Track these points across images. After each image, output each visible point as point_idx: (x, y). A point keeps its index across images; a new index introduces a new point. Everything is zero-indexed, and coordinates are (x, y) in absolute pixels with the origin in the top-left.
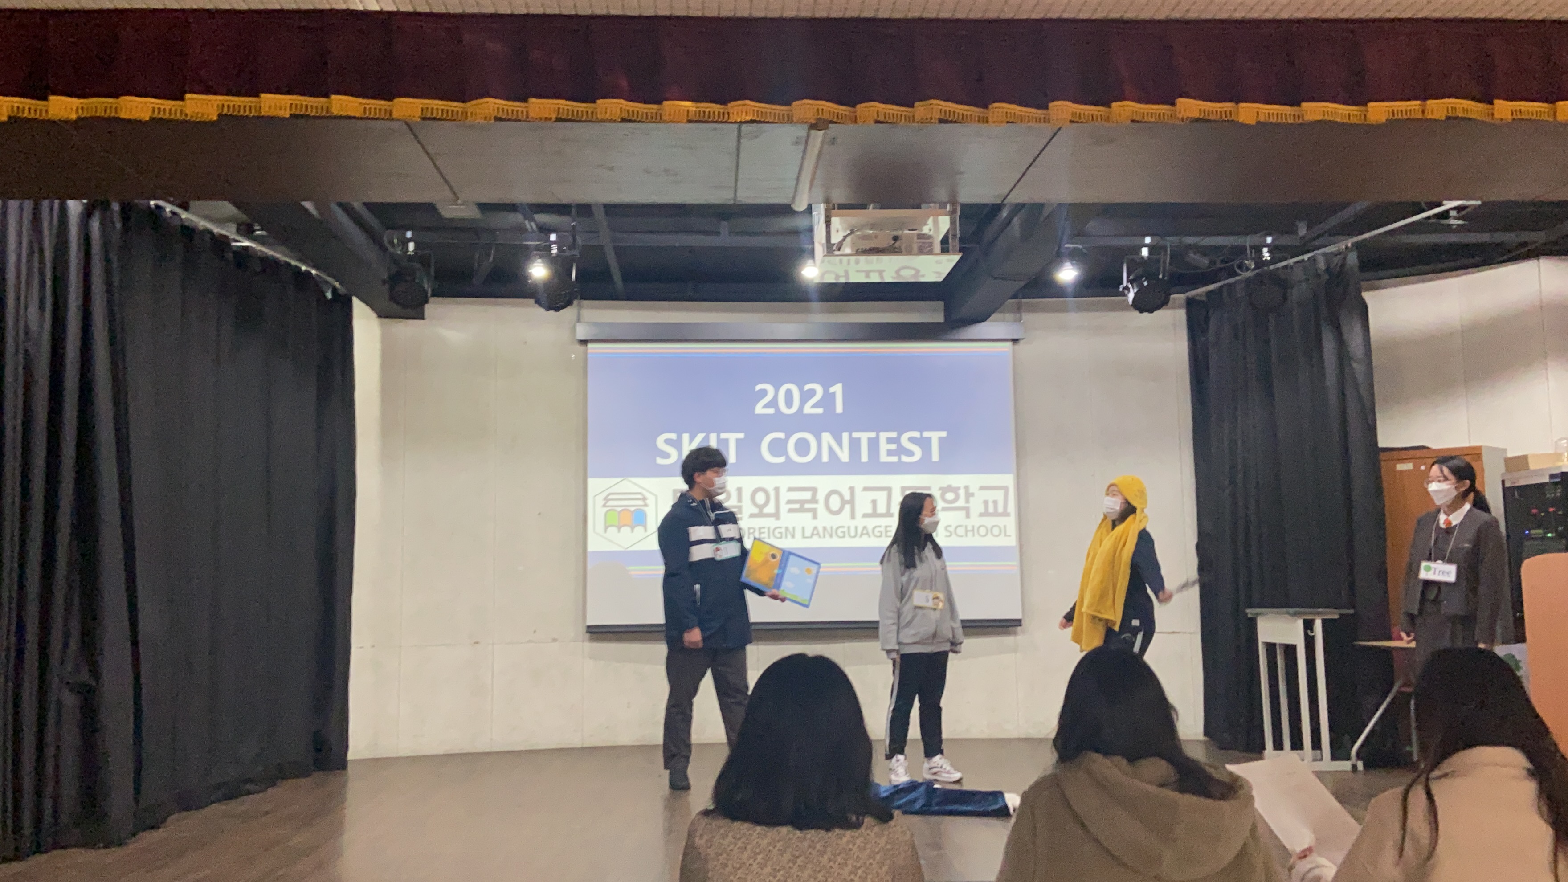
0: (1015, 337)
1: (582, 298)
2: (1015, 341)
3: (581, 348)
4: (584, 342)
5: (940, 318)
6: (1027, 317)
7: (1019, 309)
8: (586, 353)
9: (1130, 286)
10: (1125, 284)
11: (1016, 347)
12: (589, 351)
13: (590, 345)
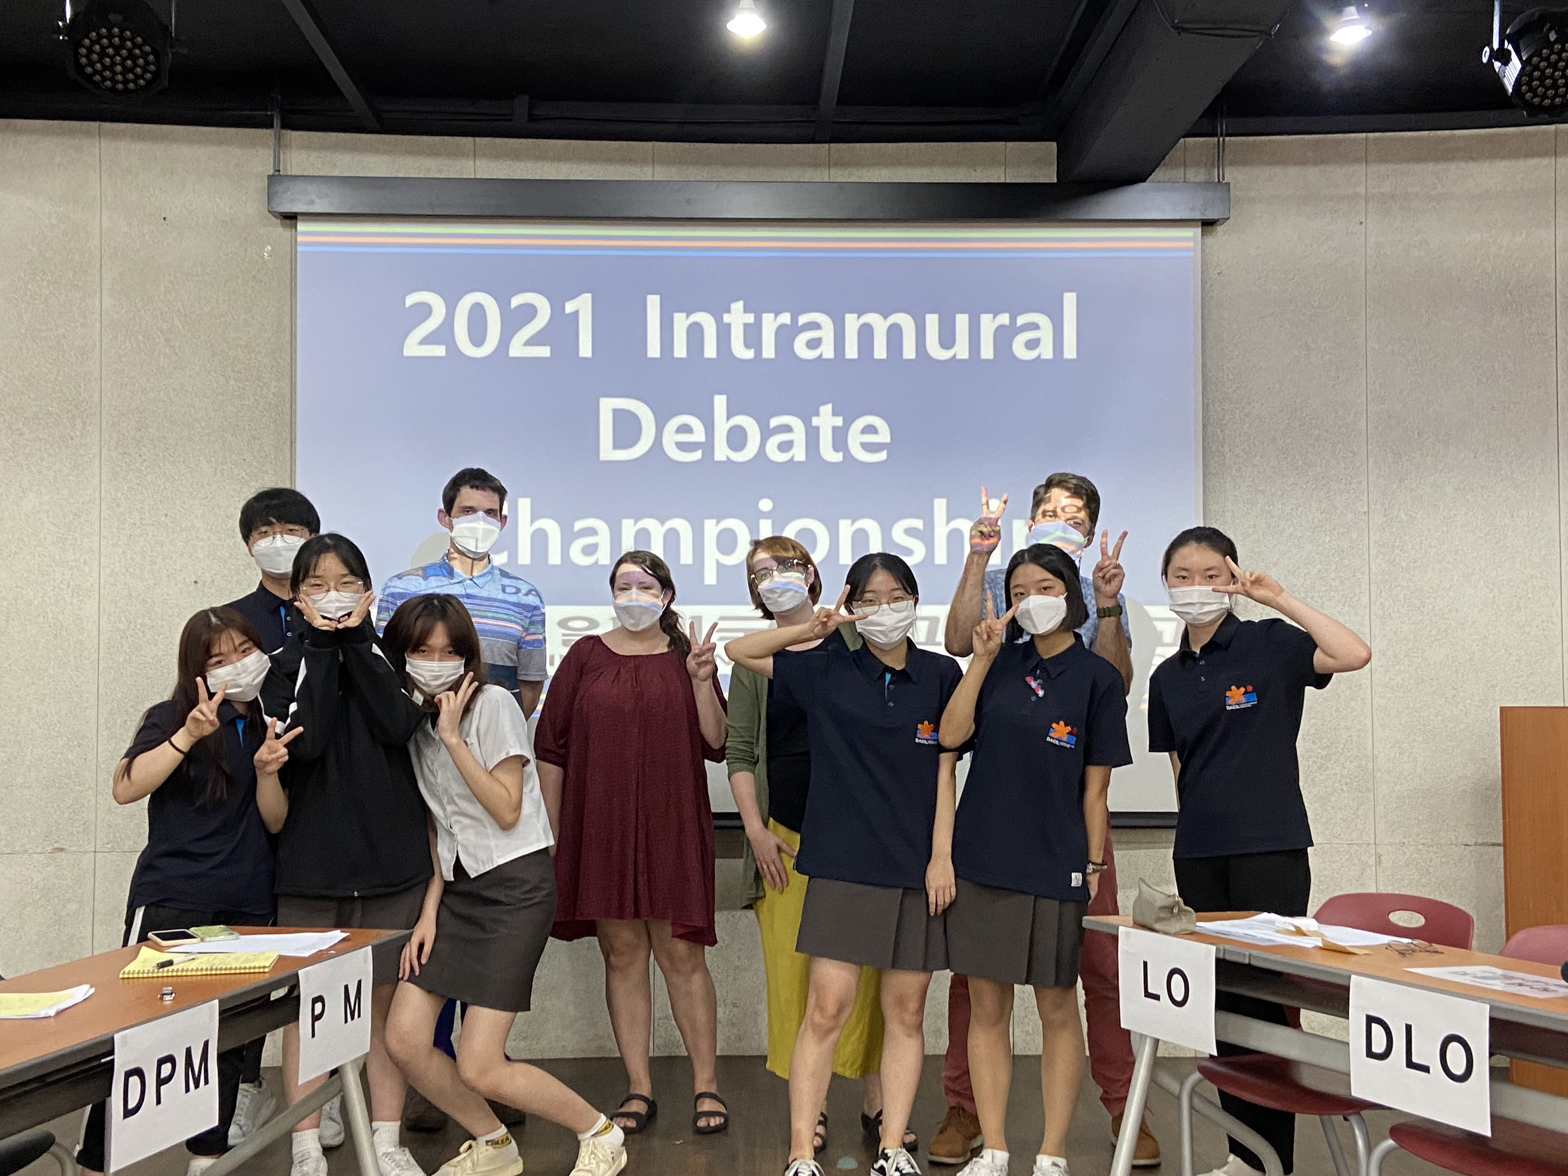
0: (1210, 215)
1: (285, 126)
2: (1208, 224)
3: (279, 231)
4: (291, 218)
5: (1050, 176)
6: (1232, 174)
7: (1219, 160)
8: (294, 244)
9: (1510, 48)
10: (1496, 46)
11: (1210, 240)
12: (299, 239)
13: (301, 227)
